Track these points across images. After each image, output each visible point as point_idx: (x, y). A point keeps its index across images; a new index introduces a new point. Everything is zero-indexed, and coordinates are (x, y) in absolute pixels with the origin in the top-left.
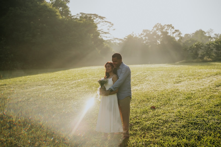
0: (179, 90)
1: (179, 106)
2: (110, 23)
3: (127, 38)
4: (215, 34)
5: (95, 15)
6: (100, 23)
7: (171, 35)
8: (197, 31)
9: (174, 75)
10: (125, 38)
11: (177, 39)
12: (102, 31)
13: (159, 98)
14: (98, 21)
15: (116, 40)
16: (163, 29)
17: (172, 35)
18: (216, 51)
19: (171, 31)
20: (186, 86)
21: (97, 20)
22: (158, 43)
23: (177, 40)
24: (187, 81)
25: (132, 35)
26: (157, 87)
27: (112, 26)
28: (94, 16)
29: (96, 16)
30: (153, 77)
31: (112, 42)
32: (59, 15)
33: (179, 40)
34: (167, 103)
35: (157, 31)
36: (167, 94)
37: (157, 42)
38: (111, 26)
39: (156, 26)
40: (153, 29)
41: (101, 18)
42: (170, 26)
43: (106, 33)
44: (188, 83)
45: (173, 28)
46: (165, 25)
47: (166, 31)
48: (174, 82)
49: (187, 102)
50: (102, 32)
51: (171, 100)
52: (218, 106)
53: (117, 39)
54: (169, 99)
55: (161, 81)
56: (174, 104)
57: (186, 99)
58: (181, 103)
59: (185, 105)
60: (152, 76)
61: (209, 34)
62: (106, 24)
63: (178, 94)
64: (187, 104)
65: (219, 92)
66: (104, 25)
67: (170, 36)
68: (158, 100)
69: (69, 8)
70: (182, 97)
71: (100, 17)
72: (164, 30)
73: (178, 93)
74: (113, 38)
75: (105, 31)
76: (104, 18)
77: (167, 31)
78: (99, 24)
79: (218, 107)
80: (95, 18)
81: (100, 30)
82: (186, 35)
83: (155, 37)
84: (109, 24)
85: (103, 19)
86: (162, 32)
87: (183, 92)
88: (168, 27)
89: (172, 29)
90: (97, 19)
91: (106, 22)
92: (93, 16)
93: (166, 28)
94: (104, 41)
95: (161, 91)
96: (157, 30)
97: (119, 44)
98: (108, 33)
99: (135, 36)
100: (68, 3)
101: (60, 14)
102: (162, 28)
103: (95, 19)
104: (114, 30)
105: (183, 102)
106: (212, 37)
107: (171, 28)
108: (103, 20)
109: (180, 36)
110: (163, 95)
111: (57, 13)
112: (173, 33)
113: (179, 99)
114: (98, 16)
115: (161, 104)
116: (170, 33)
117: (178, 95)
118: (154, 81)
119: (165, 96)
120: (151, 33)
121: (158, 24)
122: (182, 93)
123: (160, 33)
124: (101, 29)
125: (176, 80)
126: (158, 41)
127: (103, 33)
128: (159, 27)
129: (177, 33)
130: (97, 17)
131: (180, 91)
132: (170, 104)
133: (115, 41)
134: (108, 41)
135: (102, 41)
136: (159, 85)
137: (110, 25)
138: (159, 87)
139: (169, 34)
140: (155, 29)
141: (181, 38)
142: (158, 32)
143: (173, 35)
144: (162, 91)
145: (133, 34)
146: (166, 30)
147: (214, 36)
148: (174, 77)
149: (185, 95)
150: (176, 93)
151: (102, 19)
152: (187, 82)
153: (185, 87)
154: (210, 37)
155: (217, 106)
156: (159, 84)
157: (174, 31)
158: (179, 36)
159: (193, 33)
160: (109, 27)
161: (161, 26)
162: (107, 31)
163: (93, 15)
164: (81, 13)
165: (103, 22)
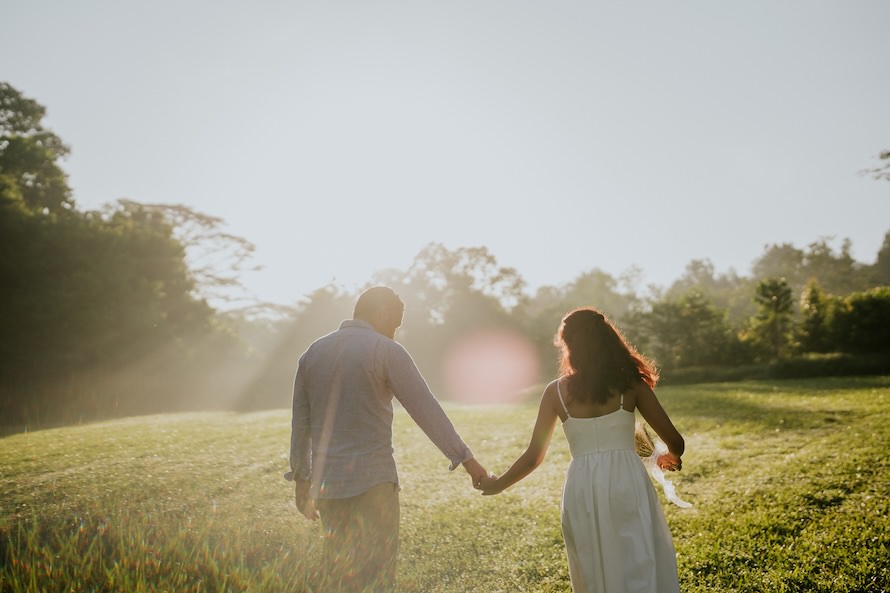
0: (520, 501)
1: (523, 579)
2: (241, 241)
3: (308, 300)
4: (649, 286)
5: (179, 209)
6: (200, 241)
7: (484, 287)
8: (584, 275)
9: (499, 440)
10: (301, 303)
11: (509, 303)
12: (209, 272)
13: (423, 541)
14: (192, 235)
15: (268, 310)
16: (451, 266)
17: (487, 291)
18: (660, 345)
19: (483, 271)
20: (550, 482)
21: (189, 231)
22: (435, 319)
23: (509, 311)
24: (555, 463)
25: (330, 289)
26: (419, 490)
27: (252, 253)
28: (177, 212)
29: (183, 212)
30: (408, 450)
31: (250, 318)
32: (16, 200)
33: (515, 309)
34: (463, 564)
35: (430, 274)
36: (464, 524)
37: (430, 316)
38: (246, 255)
39: (424, 254)
40: (415, 264)
41: (204, 221)
42: (479, 253)
43: (223, 282)
44: (558, 469)
45: (491, 260)
46: (461, 249)
47: (465, 273)
48: (497, 467)
49: (560, 558)
50: (208, 276)
51: (480, 550)
52: (707, 573)
53: (271, 306)
54: (473, 545)
55: (440, 463)
56: (497, 568)
57: (557, 542)
58: (531, 563)
59: (551, 572)
60: (402, 445)
61: (629, 287)
62: (225, 247)
63: (515, 521)
64: (560, 571)
65: (702, 505)
66: (215, 250)
67: (479, 293)
68: (418, 551)
69: (67, 176)
70: (536, 535)
71: (200, 217)
72: (458, 269)
73: (514, 514)
74: (252, 303)
75: (222, 275)
76: (218, 220)
77: (470, 273)
78: (197, 244)
79: (710, 577)
80: (179, 219)
81: (200, 271)
82: (545, 291)
83: (422, 296)
84: (236, 246)
85: (212, 227)
86: (449, 277)
87: (541, 509)
88: (471, 258)
89: (489, 266)
90: (189, 224)
91: (227, 239)
92: (170, 211)
93: (465, 261)
94: (212, 312)
95: (435, 507)
96: (430, 267)
97: (278, 324)
98: (232, 282)
99: (341, 292)
100: (62, 155)
101: (21, 197)
102: (450, 260)
103: (179, 225)
104: (258, 268)
105: (542, 561)
106: (639, 295)
107: (483, 260)
108: (213, 231)
109: (519, 294)
110: (443, 526)
111: (6, 190)
112: (494, 280)
113: (520, 545)
114: (191, 213)
115: (430, 572)
116: (483, 280)
117: (518, 525)
118: (409, 466)
119: (456, 532)
120: (407, 281)
121: (432, 244)
122: (532, 513)
123: (440, 282)
124: (207, 268)
125: (506, 457)
126: (434, 313)
127: (212, 284)
128: (439, 258)
129: (507, 282)
130: (186, 219)
131: (525, 504)
132: (475, 574)
133: (261, 316)
134: (233, 316)
135: (203, 310)
136: (432, 481)
137: (243, 252)
138: (428, 491)
139: (477, 286)
140: (422, 265)
141: (525, 301)
142: (435, 277)
143: (493, 289)
144: (443, 510)
145: (331, 285)
146: (466, 267)
147: (648, 294)
148: (497, 448)
149: (547, 522)
150: (507, 514)
151: (207, 227)
152: (553, 465)
153: (545, 485)
154: (631, 298)
155: (706, 575)
156: (430, 477)
157: (495, 273)
158: (516, 291)
159: (570, 285)
160: (235, 260)
161: (445, 251)
162: (229, 274)
163: (173, 208)
164: (121, 202)
165: (211, 237)
